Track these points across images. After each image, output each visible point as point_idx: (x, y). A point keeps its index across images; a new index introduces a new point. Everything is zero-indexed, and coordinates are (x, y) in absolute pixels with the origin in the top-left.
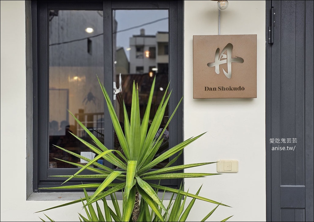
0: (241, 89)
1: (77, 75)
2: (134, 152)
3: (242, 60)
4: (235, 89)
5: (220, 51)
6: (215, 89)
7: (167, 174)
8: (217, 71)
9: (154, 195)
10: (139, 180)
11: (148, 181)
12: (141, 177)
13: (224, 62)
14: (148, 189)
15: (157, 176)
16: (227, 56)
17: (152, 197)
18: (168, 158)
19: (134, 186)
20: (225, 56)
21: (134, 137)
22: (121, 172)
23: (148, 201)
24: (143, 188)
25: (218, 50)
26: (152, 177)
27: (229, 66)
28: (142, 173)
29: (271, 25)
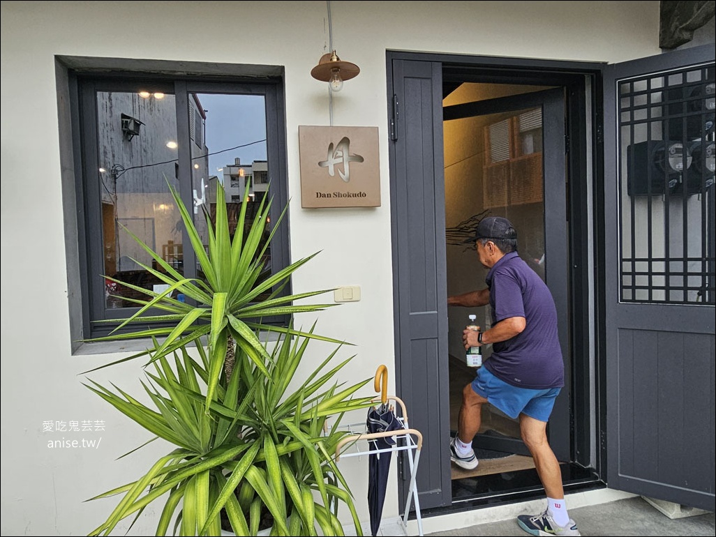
0: (362, 195)
1: (163, 203)
2: (222, 280)
3: (361, 159)
4: (355, 195)
5: (334, 147)
6: (329, 196)
7: (271, 309)
8: (331, 171)
9: (254, 339)
10: (232, 319)
11: (244, 320)
12: (234, 315)
13: (340, 160)
14: (244, 330)
15: (257, 313)
16: (343, 154)
17: (251, 343)
18: (271, 288)
19: (226, 327)
20: (340, 154)
21: (222, 260)
22: (204, 310)
23: (245, 348)
24: (238, 331)
25: (331, 145)
26: (250, 313)
27: (346, 167)
28: (235, 309)
29: (394, 117)
